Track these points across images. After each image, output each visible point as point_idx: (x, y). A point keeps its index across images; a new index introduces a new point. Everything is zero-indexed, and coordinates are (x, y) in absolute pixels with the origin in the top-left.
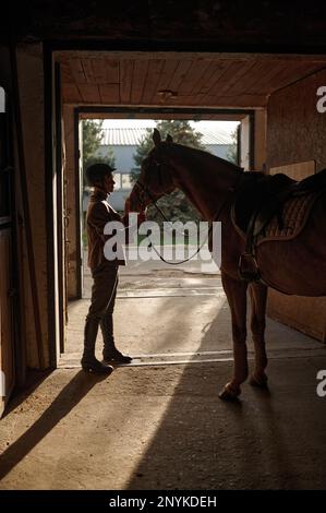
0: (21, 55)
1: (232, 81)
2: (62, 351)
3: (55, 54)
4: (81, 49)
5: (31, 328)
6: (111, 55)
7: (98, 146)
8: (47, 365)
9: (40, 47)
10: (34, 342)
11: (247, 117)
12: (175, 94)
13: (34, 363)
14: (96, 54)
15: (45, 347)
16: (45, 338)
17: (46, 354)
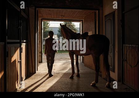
0: (30, 9)
1: (76, 14)
2: (37, 70)
3: (37, 9)
4: (43, 8)
5: (31, 64)
6: (49, 9)
7: (48, 28)
8: (34, 72)
9: (34, 7)
10: (31, 67)
11: (81, 22)
12: (64, 16)
13: (31, 72)
14: (45, 9)
15: (34, 69)
16: (34, 66)
17: (34, 70)
